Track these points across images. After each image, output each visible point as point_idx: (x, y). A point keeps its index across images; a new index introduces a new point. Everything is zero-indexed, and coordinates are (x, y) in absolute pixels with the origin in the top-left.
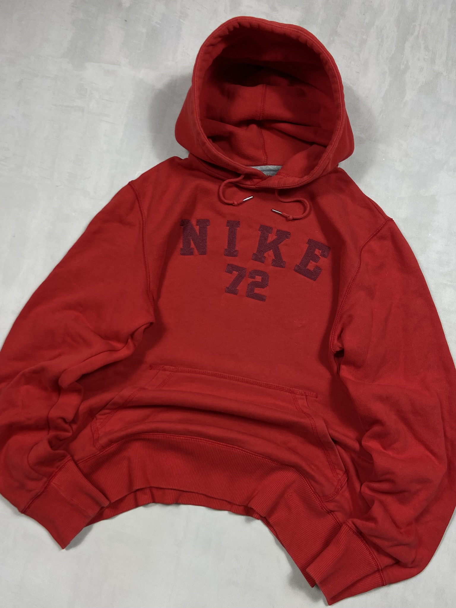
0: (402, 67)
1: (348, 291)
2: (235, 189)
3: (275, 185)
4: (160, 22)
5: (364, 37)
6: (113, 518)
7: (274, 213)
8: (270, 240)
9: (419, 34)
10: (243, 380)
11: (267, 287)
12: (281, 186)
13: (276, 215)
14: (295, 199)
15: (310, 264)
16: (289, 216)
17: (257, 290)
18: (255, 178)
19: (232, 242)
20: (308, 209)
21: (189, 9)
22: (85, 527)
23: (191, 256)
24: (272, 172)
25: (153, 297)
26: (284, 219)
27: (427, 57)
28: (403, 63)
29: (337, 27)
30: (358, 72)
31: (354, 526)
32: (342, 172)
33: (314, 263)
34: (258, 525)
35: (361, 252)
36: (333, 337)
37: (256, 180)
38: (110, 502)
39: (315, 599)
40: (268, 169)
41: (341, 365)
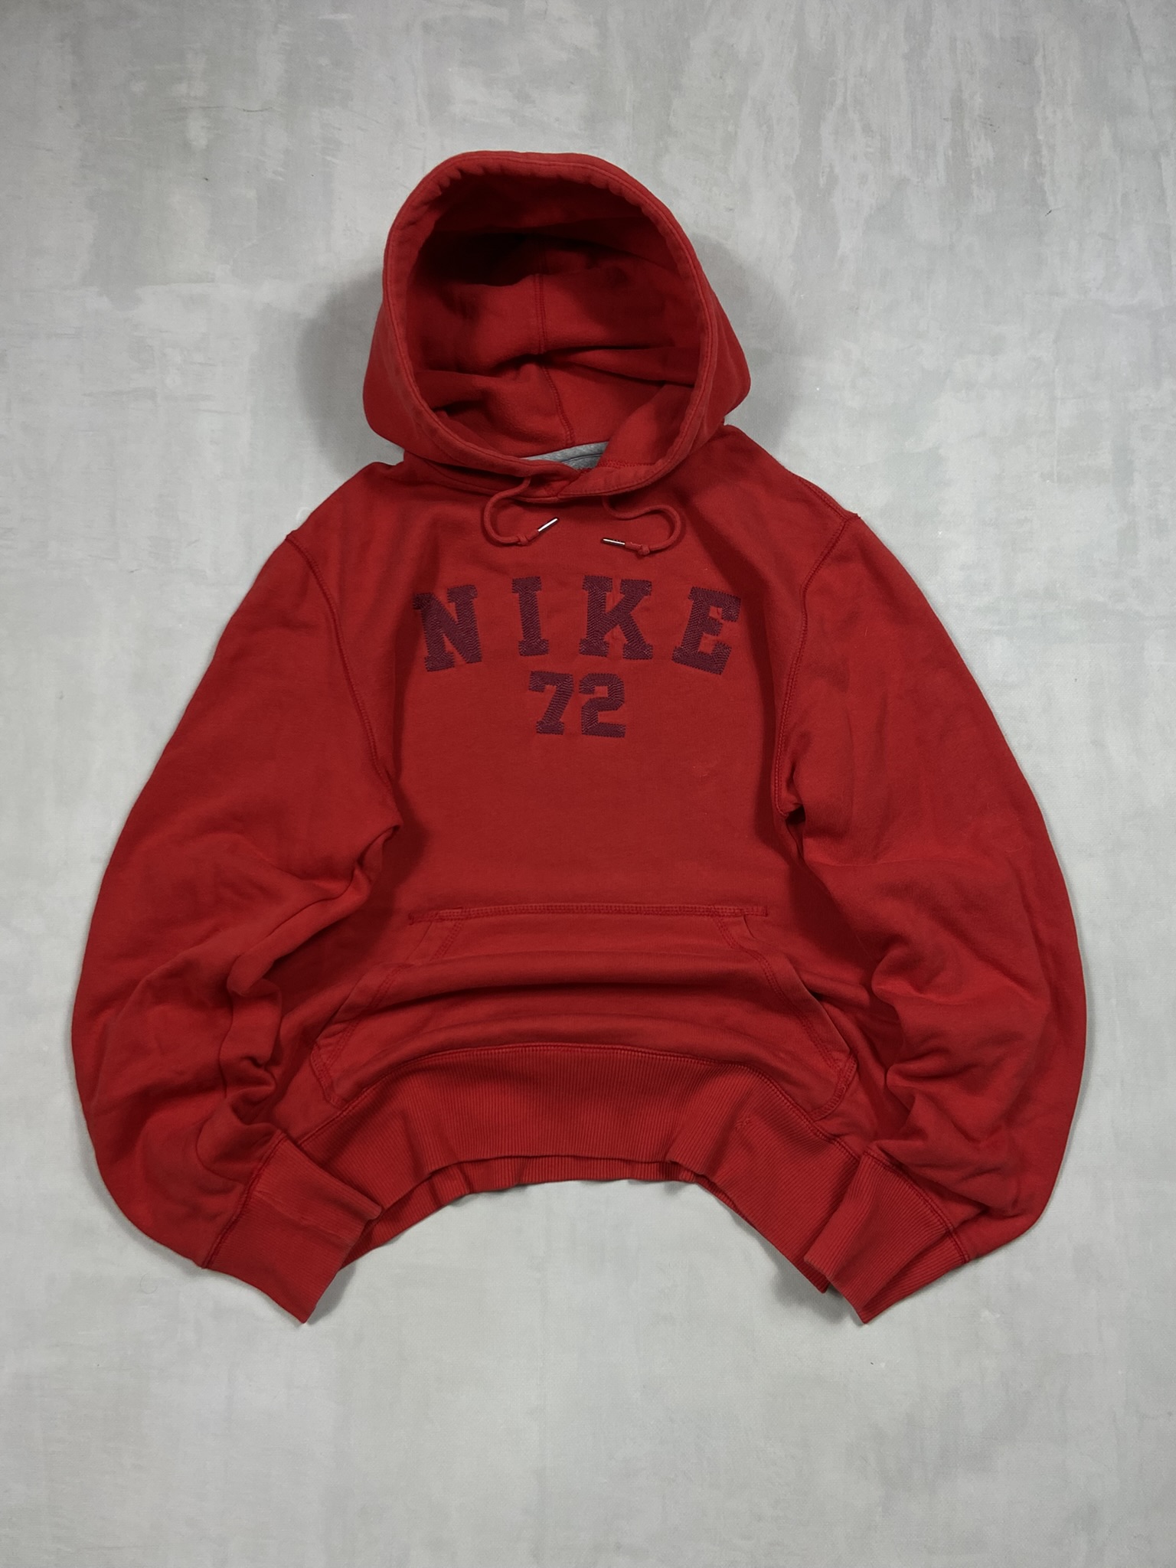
0: (822, 181)
1: (790, 684)
2: (516, 510)
3: (599, 490)
4: (282, 170)
5: (731, 128)
6: (395, 1241)
7: (609, 546)
8: (610, 606)
9: (845, 100)
10: (609, 908)
11: (624, 705)
12: (612, 490)
13: (614, 549)
14: (647, 509)
15: (703, 641)
16: (641, 548)
17: (603, 717)
18: (554, 481)
19: (530, 624)
20: (678, 524)
21: (340, 130)
22: (341, 1268)
23: (450, 669)
24: (587, 460)
25: (387, 772)
26: (633, 554)
27: (869, 150)
28: (823, 173)
29: (668, 115)
30: (731, 210)
31: (883, 1155)
32: (736, 434)
33: (710, 637)
34: (695, 1195)
35: (804, 596)
36: (777, 785)
37: (557, 485)
38: (383, 1208)
39: (835, 1317)
40: (577, 453)
41: (804, 840)
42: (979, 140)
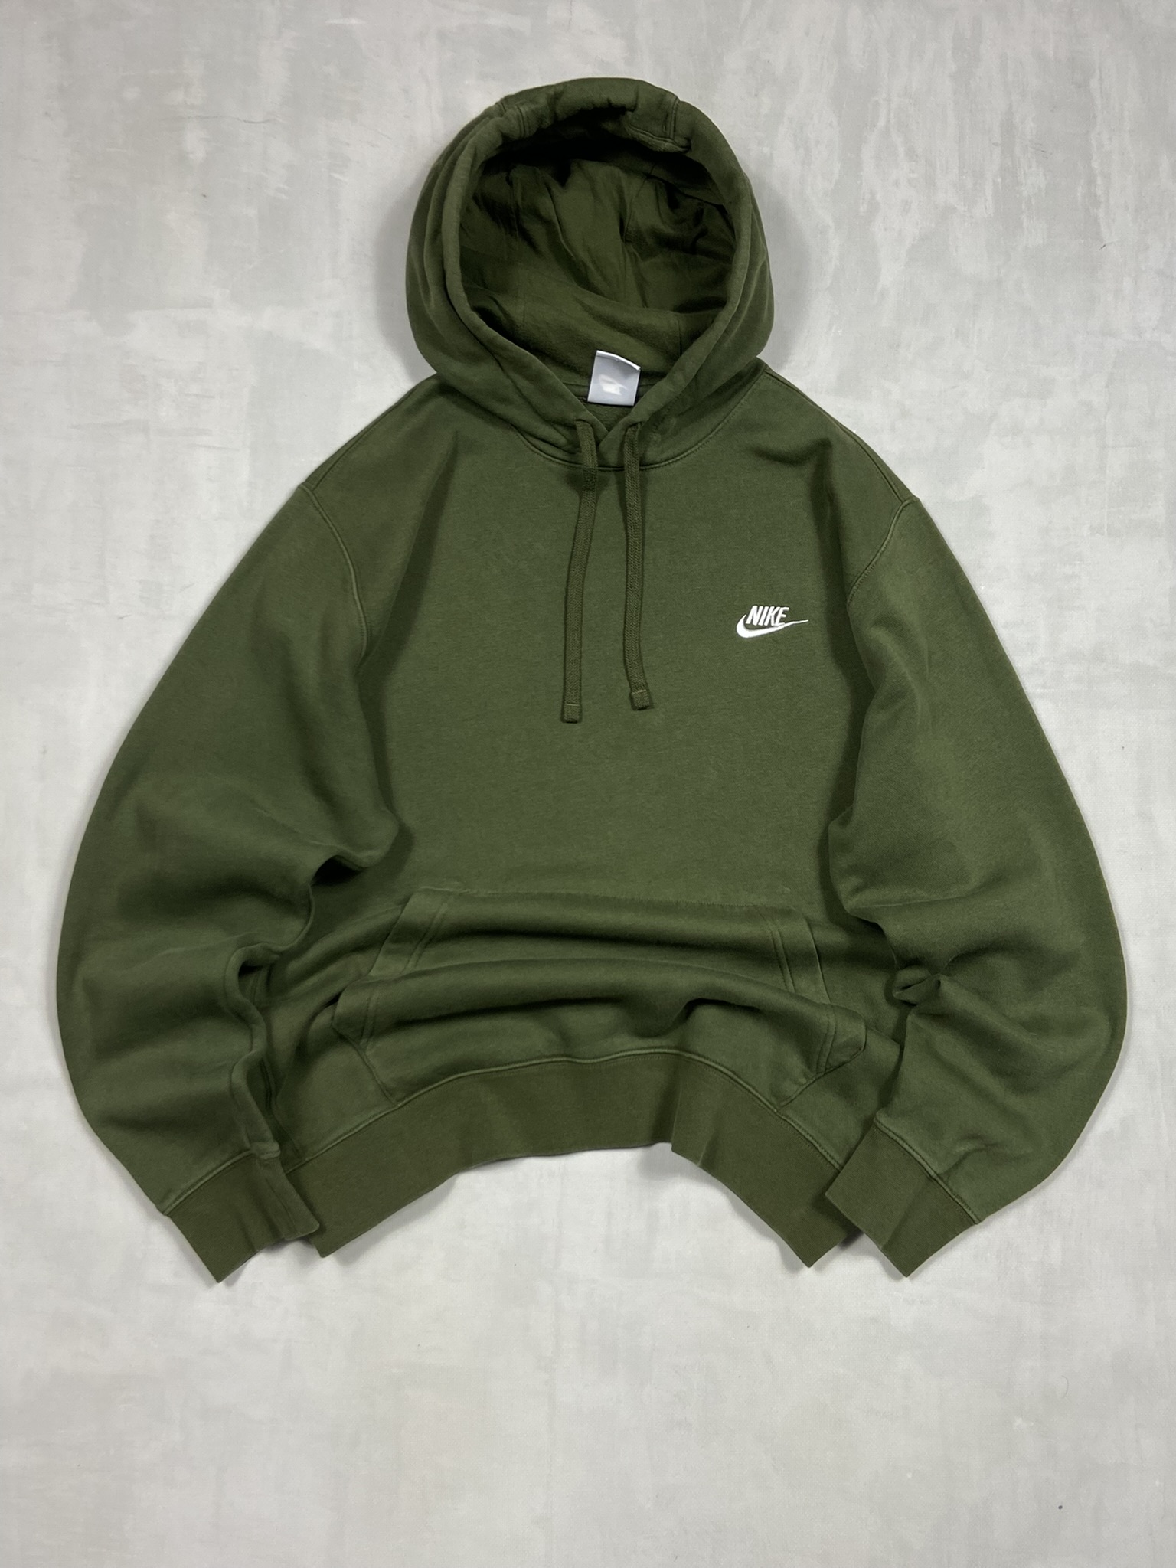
42: (1030, 167)
